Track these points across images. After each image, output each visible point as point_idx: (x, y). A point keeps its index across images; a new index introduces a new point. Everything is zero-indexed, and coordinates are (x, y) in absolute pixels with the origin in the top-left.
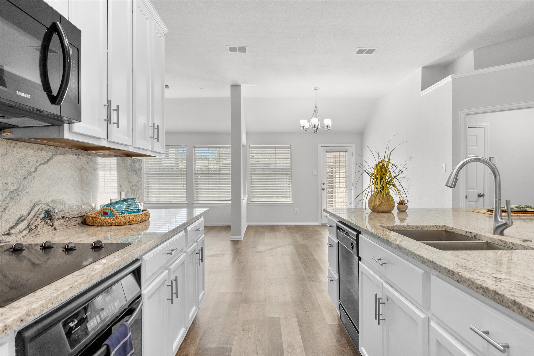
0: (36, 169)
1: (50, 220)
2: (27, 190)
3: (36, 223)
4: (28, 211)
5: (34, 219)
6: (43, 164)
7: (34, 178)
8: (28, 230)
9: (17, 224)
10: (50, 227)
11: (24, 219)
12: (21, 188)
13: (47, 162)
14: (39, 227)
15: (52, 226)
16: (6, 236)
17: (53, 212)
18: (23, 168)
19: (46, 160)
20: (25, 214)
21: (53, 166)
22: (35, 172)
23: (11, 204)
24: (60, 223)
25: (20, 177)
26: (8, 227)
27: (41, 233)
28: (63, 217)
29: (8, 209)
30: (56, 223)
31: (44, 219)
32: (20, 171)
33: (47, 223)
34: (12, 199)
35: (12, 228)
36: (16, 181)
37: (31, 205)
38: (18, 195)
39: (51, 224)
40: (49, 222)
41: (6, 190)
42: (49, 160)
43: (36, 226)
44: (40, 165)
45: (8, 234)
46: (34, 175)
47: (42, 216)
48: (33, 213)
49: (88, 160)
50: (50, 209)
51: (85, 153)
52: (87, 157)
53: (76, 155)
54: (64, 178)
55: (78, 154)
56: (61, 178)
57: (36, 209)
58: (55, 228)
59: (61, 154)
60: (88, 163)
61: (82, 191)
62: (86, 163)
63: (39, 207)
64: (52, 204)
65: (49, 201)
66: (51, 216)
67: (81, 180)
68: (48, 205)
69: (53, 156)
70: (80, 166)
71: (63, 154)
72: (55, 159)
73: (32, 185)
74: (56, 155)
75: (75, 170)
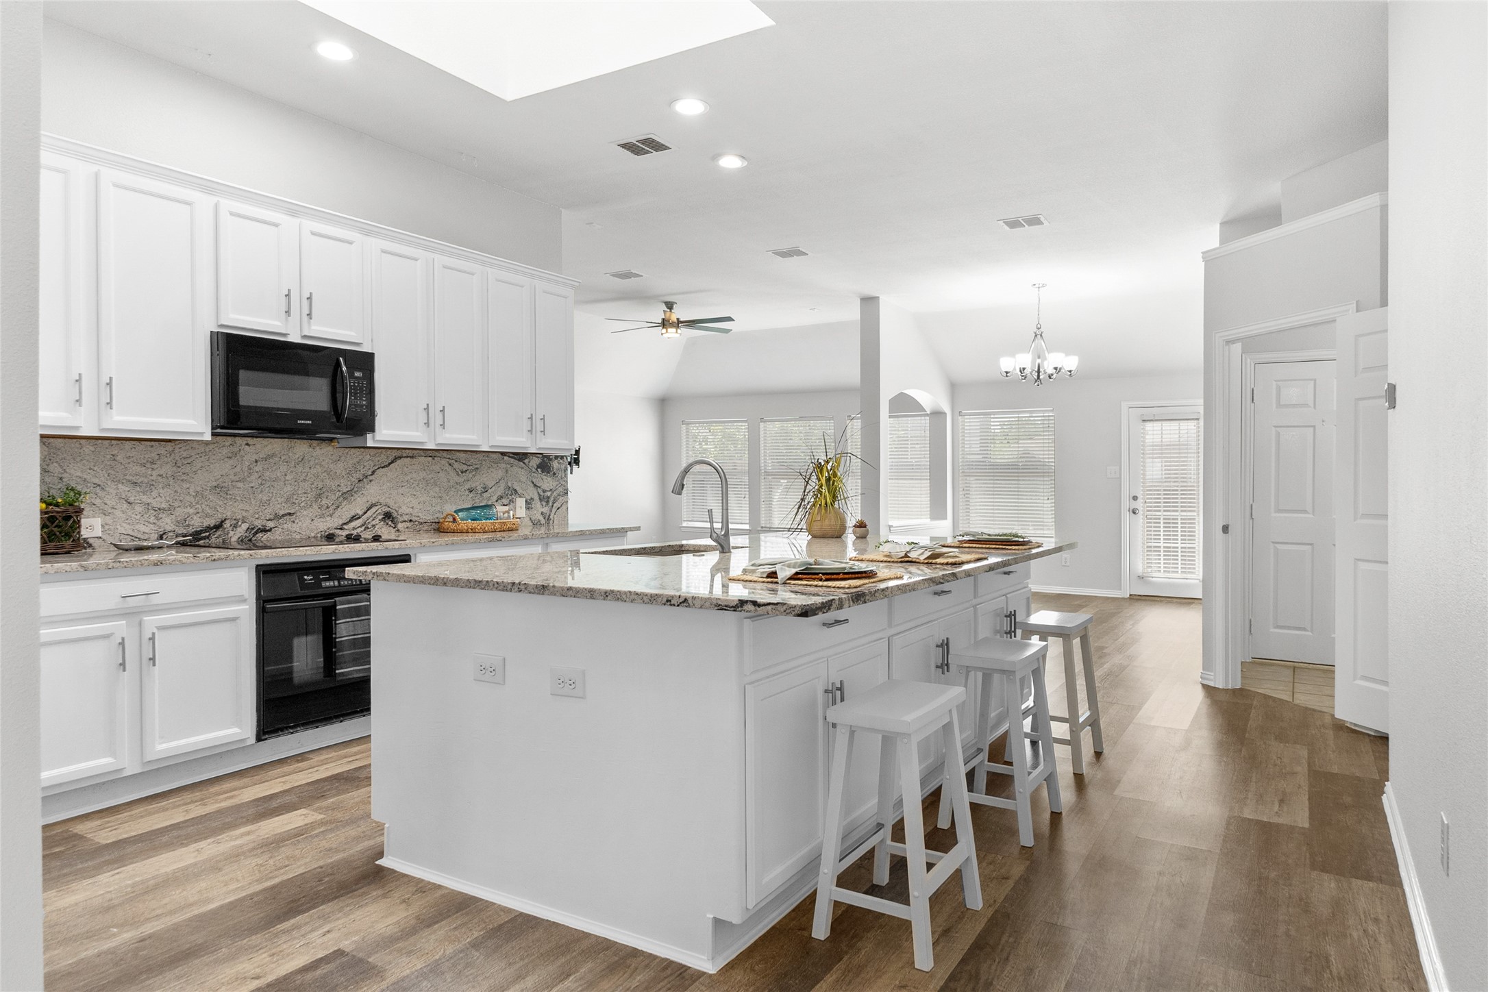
0: (373, 472)
1: (392, 521)
2: (363, 492)
3: (374, 523)
4: (363, 511)
5: (371, 519)
6: (383, 467)
7: (370, 481)
8: (363, 528)
9: (351, 521)
10: (392, 528)
11: (359, 518)
12: (356, 489)
13: (387, 466)
14: (377, 526)
15: (394, 528)
16: (338, 530)
17: (396, 514)
18: (358, 472)
19: (387, 463)
20: (360, 513)
21: (396, 469)
22: (372, 475)
23: (345, 503)
24: (406, 526)
25: (354, 480)
26: (341, 523)
28: (411, 521)
29: (341, 507)
30: (400, 526)
31: (383, 519)
32: (354, 475)
33: (387, 524)
34: (345, 499)
35: (345, 524)
36: (349, 483)
37: (368, 505)
38: (352, 496)
39: (393, 525)
40: (390, 523)
41: (339, 491)
42: (390, 464)
43: (373, 526)
44: (379, 468)
45: (341, 529)
46: (371, 478)
47: (381, 517)
48: (369, 513)
49: (451, 461)
50: (392, 511)
51: (445, 454)
52: (449, 458)
53: (430, 456)
54: (412, 481)
55: (433, 455)
56: (407, 481)
57: (374, 509)
58: (398, 530)
59: (407, 457)
60: (450, 465)
61: (440, 495)
62: (447, 465)
63: (377, 508)
64: (395, 507)
65: (391, 504)
66: (393, 518)
67: (438, 483)
68: (389, 507)
69: (396, 459)
70: (437, 468)
71: (410, 457)
72: (399, 462)
73: (368, 487)
74: (400, 457)
75: (429, 472)
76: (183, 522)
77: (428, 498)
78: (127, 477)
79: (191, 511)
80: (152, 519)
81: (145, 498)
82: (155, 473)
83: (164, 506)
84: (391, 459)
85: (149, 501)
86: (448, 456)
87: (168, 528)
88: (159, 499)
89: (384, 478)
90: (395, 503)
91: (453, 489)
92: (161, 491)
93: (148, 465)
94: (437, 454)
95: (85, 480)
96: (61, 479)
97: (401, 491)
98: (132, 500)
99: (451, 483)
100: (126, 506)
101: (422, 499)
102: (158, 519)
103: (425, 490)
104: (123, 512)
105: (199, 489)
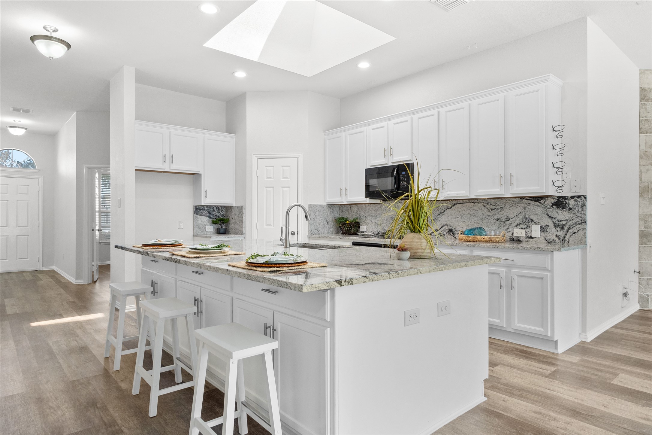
0: (444, 211)
1: (452, 233)
2: (439, 220)
3: (444, 233)
4: (440, 228)
5: (443, 231)
6: (448, 209)
7: (443, 215)
12: (437, 219)
13: (450, 208)
14: (446, 235)
15: (453, 236)
17: (454, 230)
19: (450, 207)
21: (455, 209)
22: (443, 212)
25: (436, 214)
27: (447, 238)
30: (456, 235)
31: (448, 232)
32: (436, 212)
33: (450, 234)
36: (434, 216)
37: (442, 225)
38: (435, 221)
39: (453, 235)
40: (451, 234)
42: (452, 207)
43: (444, 235)
44: (447, 209)
46: (443, 214)
47: (447, 231)
48: (442, 229)
49: (484, 204)
50: (452, 229)
51: (481, 201)
52: (484, 203)
53: (472, 202)
54: (462, 215)
55: (474, 201)
56: (460, 215)
57: (444, 227)
58: (455, 238)
59: (460, 203)
60: (484, 206)
61: (478, 222)
62: (482, 206)
63: (445, 227)
64: (454, 227)
65: (452, 225)
66: (453, 232)
67: (477, 216)
68: (451, 227)
69: (454, 205)
70: (476, 208)
71: (462, 203)
72: (456, 206)
73: (442, 217)
74: (457, 204)
75: (471, 211)
76: (383, 229)
77: (471, 223)
78: (372, 215)
79: (385, 225)
80: (376, 227)
81: (375, 221)
82: (377, 213)
83: (379, 223)
84: (452, 204)
85: (376, 221)
86: (483, 202)
87: (380, 230)
88: (378, 221)
89: (449, 214)
90: (454, 225)
91: (486, 219)
92: (379, 219)
93: (376, 211)
94: (476, 201)
95: (364, 215)
96: (359, 215)
97: (457, 219)
98: (372, 221)
99: (485, 216)
100: (371, 223)
101: (467, 224)
102: (378, 227)
103: (469, 219)
104: (371, 225)
105: (387, 218)
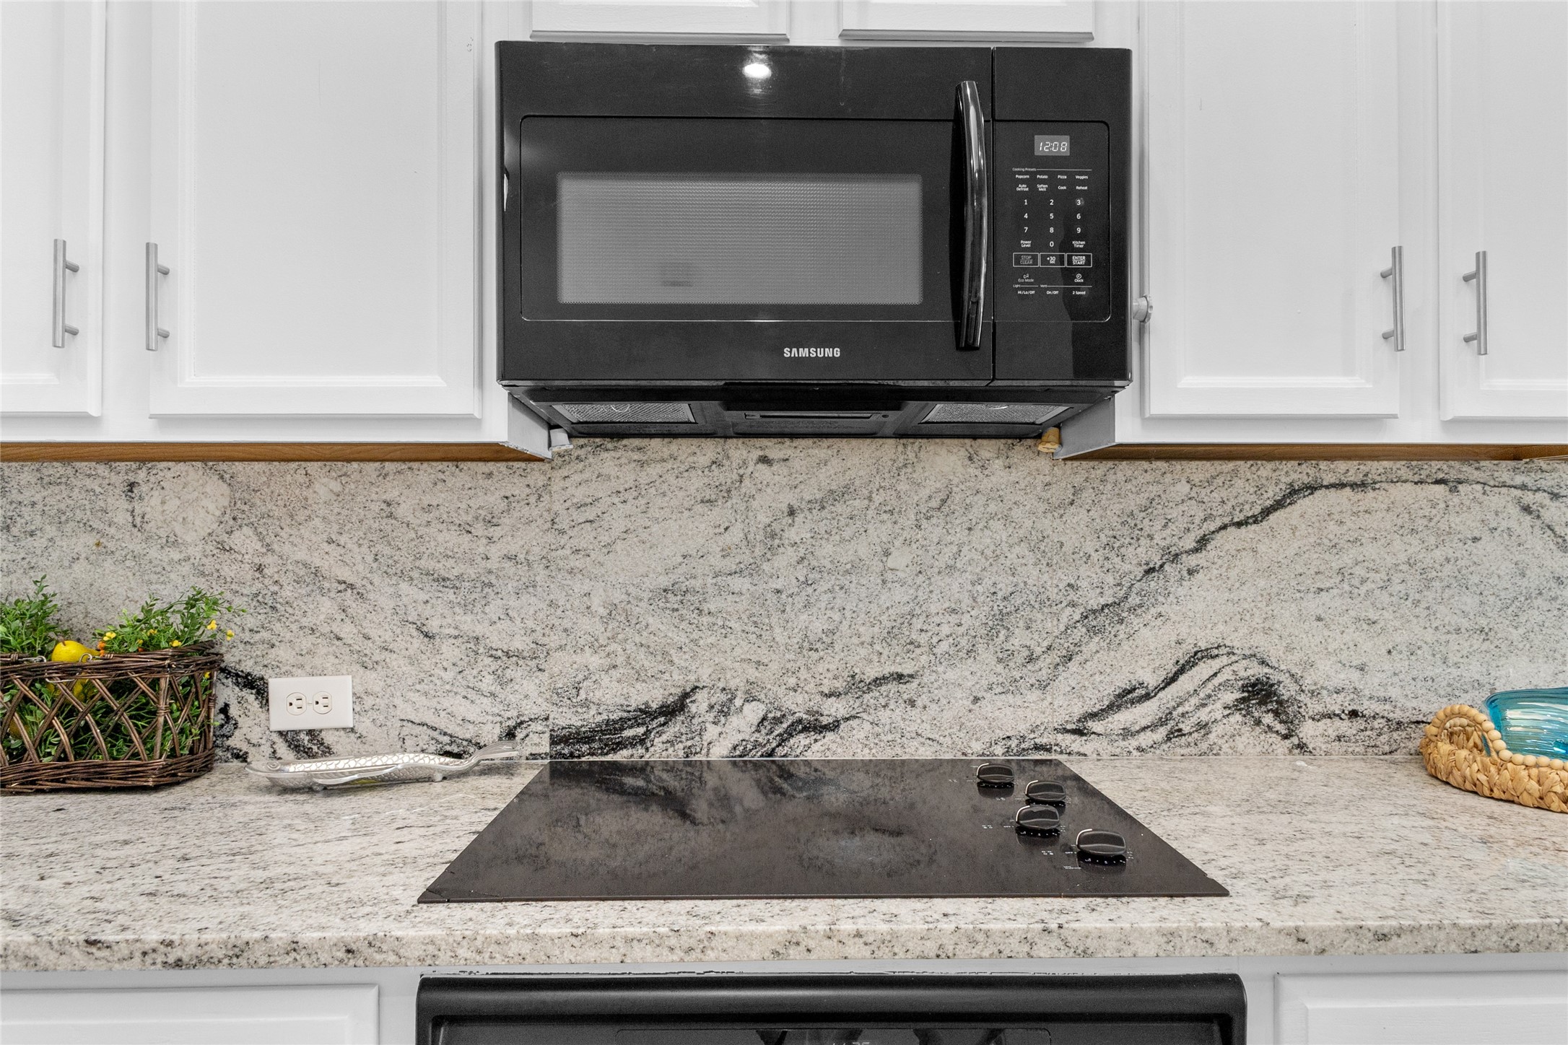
0: (1203, 542)
1: (1276, 713)
2: (1160, 609)
3: (1203, 715)
4: (1162, 675)
5: (1194, 701)
6: (1239, 525)
7: (1190, 572)
8: (1162, 732)
9: (1113, 707)
10: (1274, 738)
11: (1147, 697)
12: (1134, 600)
13: (1256, 520)
14: (1217, 730)
15: (1286, 737)
16: (1069, 737)
17: (1295, 687)
18: (1143, 541)
20: (1152, 680)
21: (1294, 529)
22: (1196, 550)
23: (1093, 646)
24: (1333, 735)
25: (1126, 567)
26: (1078, 711)
27: (1225, 747)
28: (1354, 714)
29: (1077, 659)
30: (1308, 731)
31: (1241, 705)
32: (1129, 551)
33: (1258, 722)
34: (1093, 631)
35: (1093, 716)
36: (1110, 579)
37: (1182, 654)
38: (1121, 621)
39: (1279, 727)
40: (1268, 719)
41: (1073, 605)
42: (1267, 512)
43: (1203, 727)
44: (1224, 527)
45: (1079, 732)
46: (1193, 560)
47: (1230, 697)
48: (1186, 683)
49: (1529, 498)
50: (1275, 677)
51: (1504, 471)
52: (1524, 487)
53: (1438, 482)
54: (1359, 571)
55: (1453, 475)
56: (1340, 571)
57: (1203, 670)
58: (1301, 747)
59: (1342, 485)
60: (1527, 509)
61: (1483, 622)
62: (1514, 511)
63: (1215, 664)
64: (1290, 662)
65: (1274, 652)
66: (1280, 703)
67: (1475, 579)
68: (1263, 662)
69: (1293, 494)
70: (1466, 522)
71: (1353, 486)
72: (1305, 504)
73: (1181, 592)
74: (1312, 488)
75: (1432, 540)
76: (572, 693)
77: (1429, 636)
78: (422, 563)
79: (595, 661)
80: (488, 683)
81: (469, 624)
82: (495, 552)
83: (519, 644)
84: (1272, 493)
85: (479, 630)
86: (1519, 480)
87: (530, 710)
88: (505, 624)
89: (1247, 560)
90: (1289, 649)
91: (1539, 601)
92: (513, 602)
93: (479, 529)
94: (1468, 471)
95: (316, 572)
96: (260, 569)
97: (1313, 605)
98: (433, 626)
99: (1534, 579)
100: (418, 642)
101: (1401, 638)
102: (503, 682)
103: (1416, 603)
104: (412, 661)
105: (618, 596)
